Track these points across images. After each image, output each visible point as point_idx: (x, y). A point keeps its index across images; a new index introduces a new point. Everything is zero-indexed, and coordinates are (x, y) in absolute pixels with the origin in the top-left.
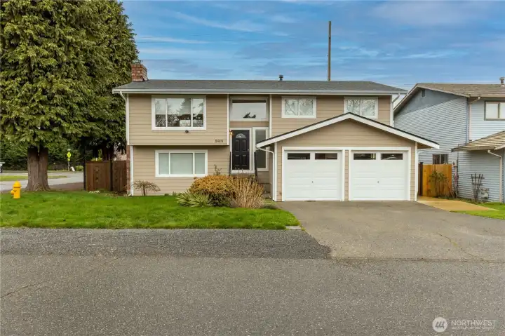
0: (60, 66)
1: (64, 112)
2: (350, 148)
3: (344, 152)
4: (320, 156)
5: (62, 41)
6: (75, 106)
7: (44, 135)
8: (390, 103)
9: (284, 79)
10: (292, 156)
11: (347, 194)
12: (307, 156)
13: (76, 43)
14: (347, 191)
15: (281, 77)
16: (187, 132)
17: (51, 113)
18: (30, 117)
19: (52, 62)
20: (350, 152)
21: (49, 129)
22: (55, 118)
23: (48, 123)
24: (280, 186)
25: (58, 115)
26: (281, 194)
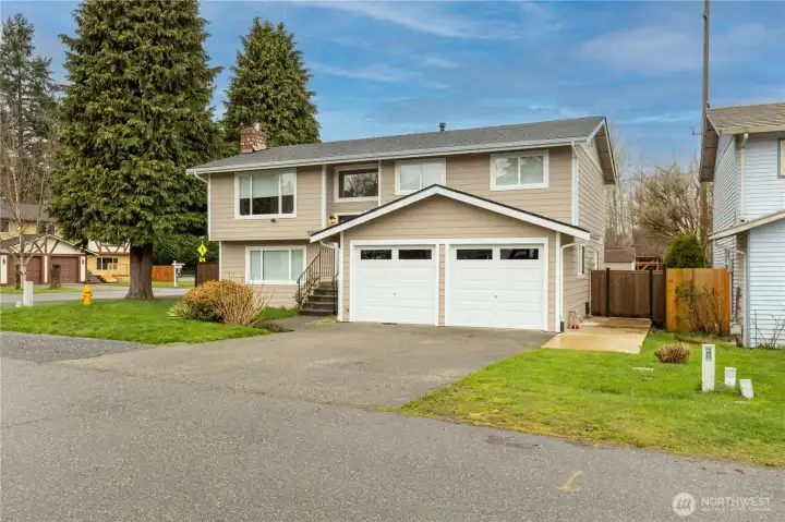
0: (147, 144)
1: (150, 201)
2: (447, 242)
3: (438, 246)
4: (406, 254)
5: (147, 115)
6: (165, 194)
7: (127, 231)
8: (570, 159)
9: (446, 129)
10: (367, 255)
11: (442, 316)
12: (387, 255)
13: (167, 114)
14: (442, 310)
15: (442, 126)
16: (273, 220)
17: (134, 203)
18: (110, 210)
19: (135, 141)
20: (447, 247)
21: (132, 224)
22: (138, 210)
23: (129, 217)
24: (347, 300)
25: (142, 206)
26: (348, 310)
